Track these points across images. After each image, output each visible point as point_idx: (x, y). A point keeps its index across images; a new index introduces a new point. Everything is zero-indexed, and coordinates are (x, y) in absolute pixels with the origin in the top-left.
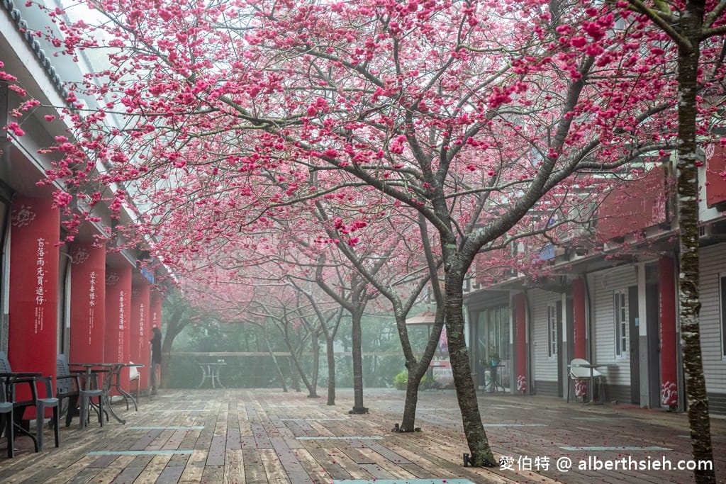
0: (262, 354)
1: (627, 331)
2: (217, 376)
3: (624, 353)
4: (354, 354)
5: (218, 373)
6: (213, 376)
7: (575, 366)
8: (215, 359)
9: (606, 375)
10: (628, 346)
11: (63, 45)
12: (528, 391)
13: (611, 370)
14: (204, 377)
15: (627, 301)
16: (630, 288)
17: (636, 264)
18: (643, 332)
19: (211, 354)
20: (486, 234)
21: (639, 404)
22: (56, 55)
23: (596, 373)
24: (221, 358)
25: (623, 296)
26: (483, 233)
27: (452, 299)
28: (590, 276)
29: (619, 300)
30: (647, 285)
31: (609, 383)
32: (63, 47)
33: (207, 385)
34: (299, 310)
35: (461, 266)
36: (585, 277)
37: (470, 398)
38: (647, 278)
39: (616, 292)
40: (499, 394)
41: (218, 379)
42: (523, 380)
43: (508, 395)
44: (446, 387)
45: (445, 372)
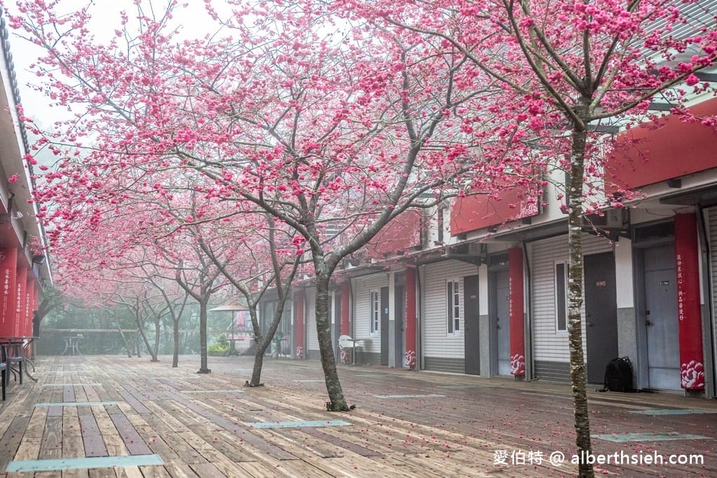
0: (106, 330)
1: (379, 316)
2: (77, 346)
3: (376, 332)
4: (201, 332)
5: (77, 344)
6: (74, 347)
7: (344, 340)
8: (75, 334)
9: (363, 346)
10: (379, 327)
11: (58, 98)
12: (304, 357)
14: (67, 346)
15: (379, 297)
16: (382, 288)
17: (389, 272)
18: (392, 317)
19: (72, 330)
21: (388, 365)
22: (51, 106)
23: (356, 345)
24: (80, 333)
25: (376, 293)
27: (321, 294)
28: (353, 280)
29: (373, 296)
30: (395, 286)
31: (365, 351)
32: (58, 100)
33: (70, 352)
34: (146, 300)
35: (328, 271)
36: (350, 281)
37: (331, 363)
38: (396, 281)
39: (372, 291)
40: (282, 359)
41: (77, 348)
42: (301, 350)
43: (289, 359)
44: (243, 354)
45: (241, 344)
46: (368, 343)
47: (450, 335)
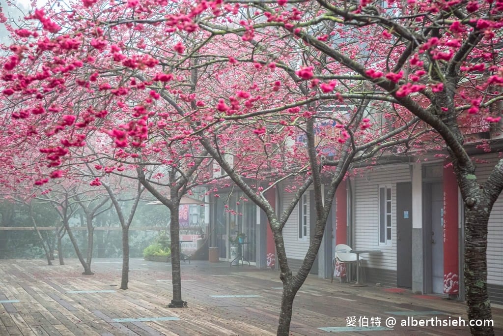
1: (394, 221)
9: (367, 259)
10: (394, 235)
13: (373, 255)
15: (394, 196)
16: (398, 184)
17: (412, 164)
18: (417, 224)
21: (411, 288)
23: (360, 258)
25: (389, 190)
29: (384, 193)
30: (423, 183)
31: (370, 266)
38: (424, 176)
39: (381, 186)
42: (273, 257)
44: (190, 259)
45: (188, 245)
46: (377, 256)
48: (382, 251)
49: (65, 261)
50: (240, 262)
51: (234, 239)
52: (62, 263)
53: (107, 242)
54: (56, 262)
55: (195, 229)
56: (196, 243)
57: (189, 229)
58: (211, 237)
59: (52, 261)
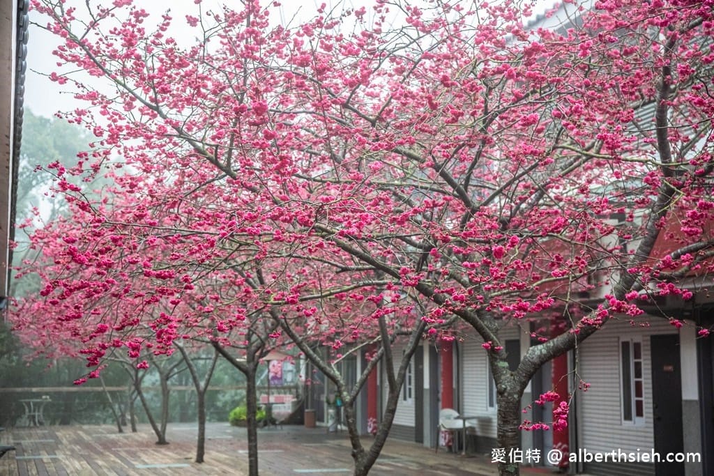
5: (42, 410)
6: (37, 414)
9: (475, 426)
13: (482, 421)
19: (34, 390)
20: (548, 352)
23: (467, 424)
24: (47, 394)
26: (544, 351)
31: (478, 433)
41: (42, 417)
42: (374, 422)
44: (283, 423)
45: (280, 408)
46: (485, 422)
47: (627, 424)
48: (491, 416)
49: (138, 427)
50: (339, 427)
51: (332, 400)
52: (134, 430)
53: (189, 403)
54: (128, 429)
55: (290, 388)
56: (290, 405)
57: (284, 388)
58: (307, 397)
59: (123, 428)
